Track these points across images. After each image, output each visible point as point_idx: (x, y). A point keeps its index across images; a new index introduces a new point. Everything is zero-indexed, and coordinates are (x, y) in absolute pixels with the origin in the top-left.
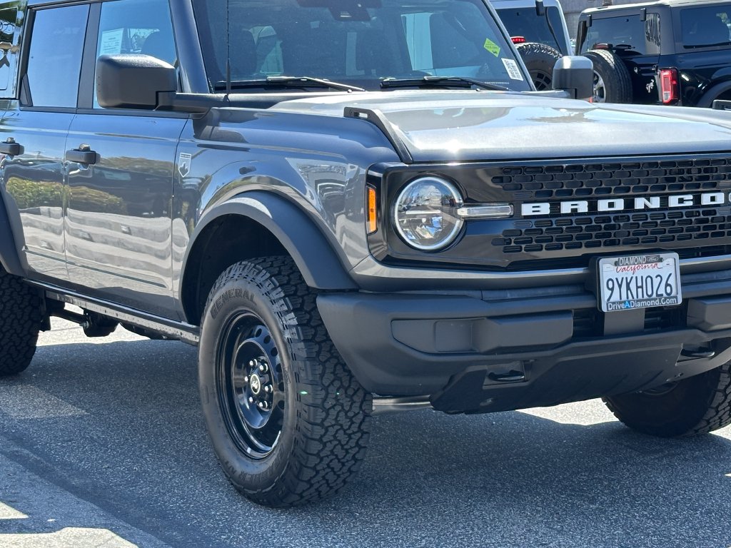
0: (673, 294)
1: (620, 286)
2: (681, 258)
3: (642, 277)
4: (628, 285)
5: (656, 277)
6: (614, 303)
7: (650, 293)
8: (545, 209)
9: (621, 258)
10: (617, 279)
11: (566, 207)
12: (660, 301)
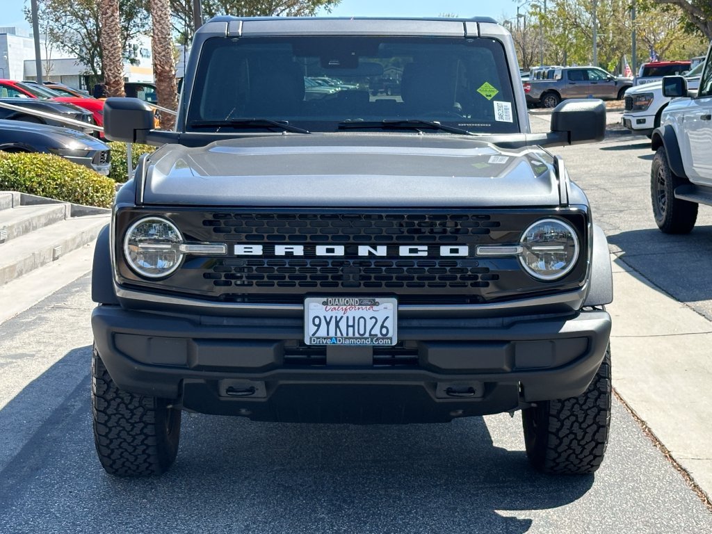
0: (389, 335)
1: (328, 324)
2: (400, 303)
3: (354, 318)
4: (337, 323)
5: (371, 318)
6: (318, 338)
7: (362, 332)
8: (257, 250)
9: (330, 299)
10: (325, 317)
11: (280, 250)
12: (372, 341)
